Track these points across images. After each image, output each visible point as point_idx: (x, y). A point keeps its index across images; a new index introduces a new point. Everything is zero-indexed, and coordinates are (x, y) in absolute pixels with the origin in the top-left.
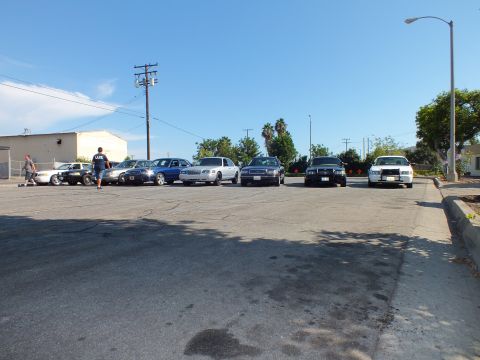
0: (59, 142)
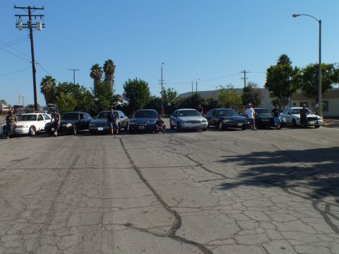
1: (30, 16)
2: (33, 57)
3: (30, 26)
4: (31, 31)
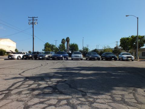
1: (33, 20)
2: (33, 34)
3: (33, 23)
4: (33, 25)
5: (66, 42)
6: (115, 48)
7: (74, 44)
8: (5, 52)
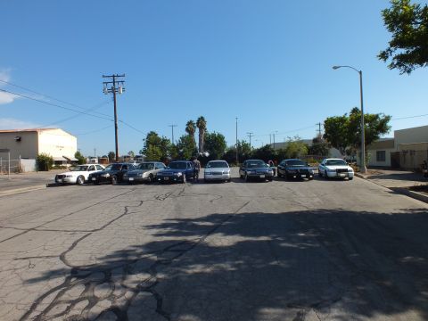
0: (19, 140)
1: (114, 83)
2: (115, 116)
3: (114, 91)
4: (114, 95)
5: (197, 130)
6: (315, 140)
7: (213, 135)
8: (51, 161)
